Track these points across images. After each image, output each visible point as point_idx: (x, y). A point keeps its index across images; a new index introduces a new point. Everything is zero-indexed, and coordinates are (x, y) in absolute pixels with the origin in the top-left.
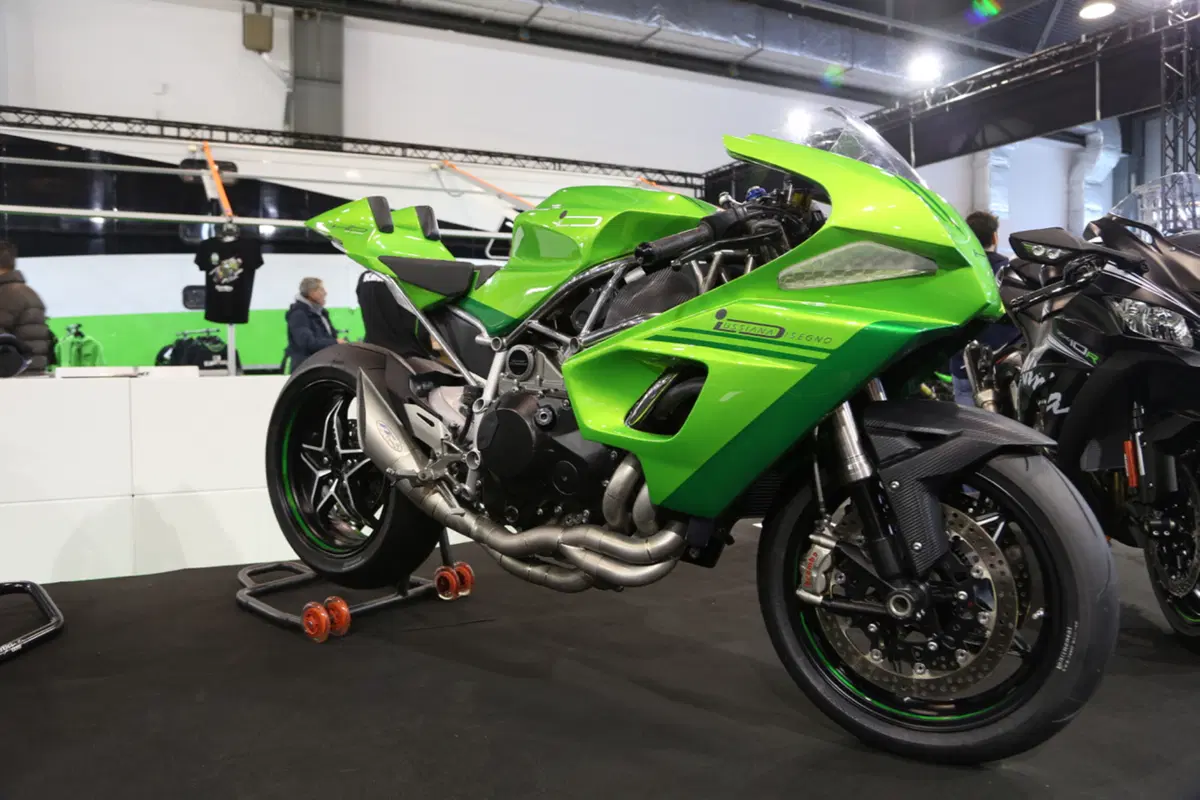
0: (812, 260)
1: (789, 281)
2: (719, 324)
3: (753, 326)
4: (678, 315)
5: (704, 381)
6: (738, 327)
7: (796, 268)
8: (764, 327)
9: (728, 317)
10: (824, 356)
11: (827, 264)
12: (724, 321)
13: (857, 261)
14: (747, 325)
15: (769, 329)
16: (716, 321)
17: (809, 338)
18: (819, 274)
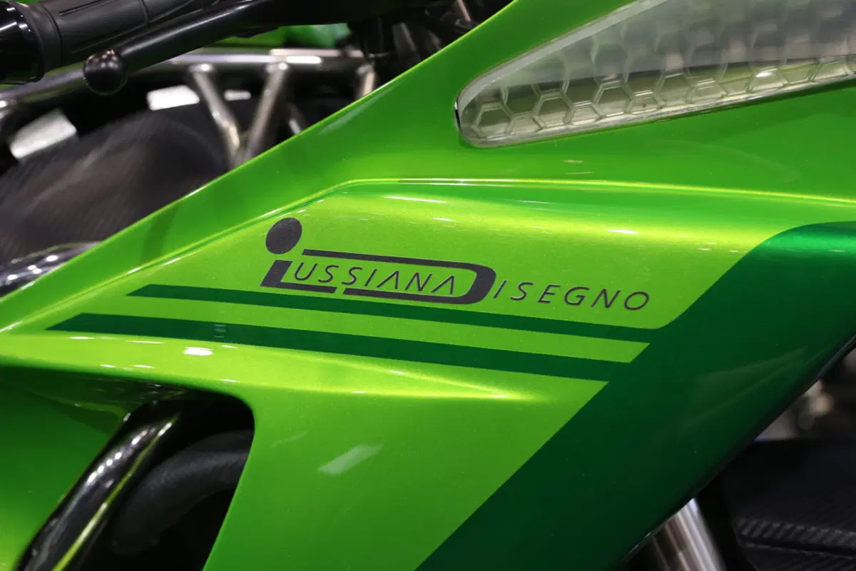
0: (557, 46)
1: (490, 119)
2: (281, 267)
3: (387, 269)
4: (152, 247)
5: (246, 445)
6: (341, 274)
7: (509, 74)
8: (424, 271)
9: (305, 242)
10: (626, 352)
11: (612, 54)
12: (294, 255)
13: (704, 38)
14: (369, 266)
15: (441, 274)
16: (270, 259)
17: (576, 295)
18: (584, 88)
